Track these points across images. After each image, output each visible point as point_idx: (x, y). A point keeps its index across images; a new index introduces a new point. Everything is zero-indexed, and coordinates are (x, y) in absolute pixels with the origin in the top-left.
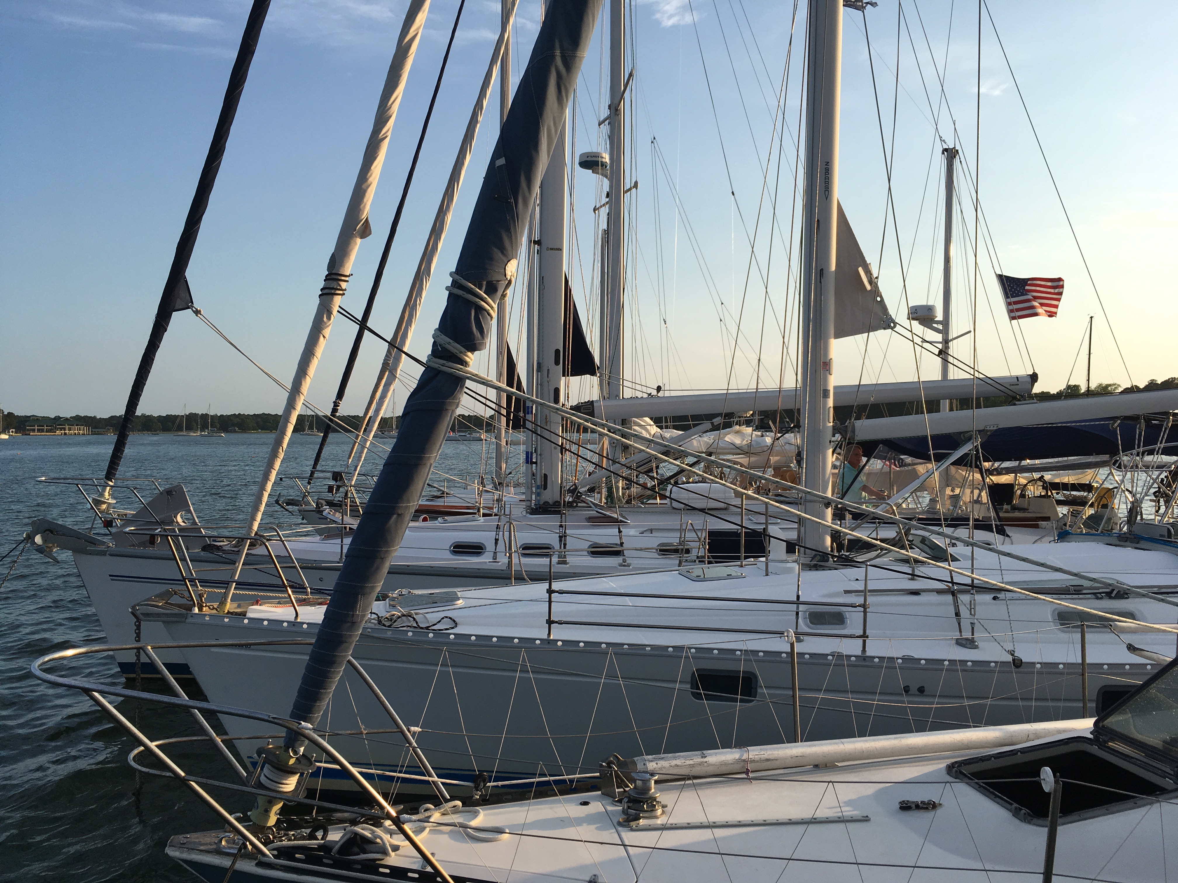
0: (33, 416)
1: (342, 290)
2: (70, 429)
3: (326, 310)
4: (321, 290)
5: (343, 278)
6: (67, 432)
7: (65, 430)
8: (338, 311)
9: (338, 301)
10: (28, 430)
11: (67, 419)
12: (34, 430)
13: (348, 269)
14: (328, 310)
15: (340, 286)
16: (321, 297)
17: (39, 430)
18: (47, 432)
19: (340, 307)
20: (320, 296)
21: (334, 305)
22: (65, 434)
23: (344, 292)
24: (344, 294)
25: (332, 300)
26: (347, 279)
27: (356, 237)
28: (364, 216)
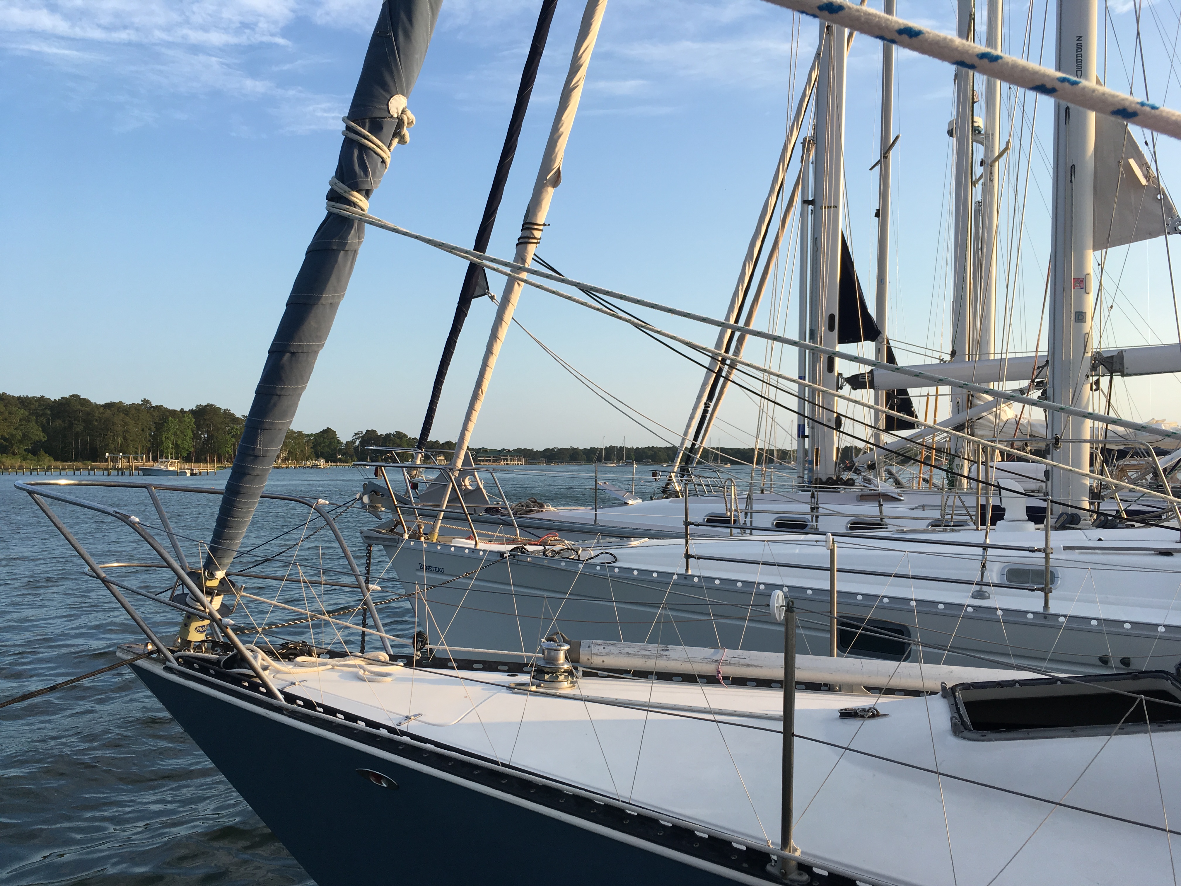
0: (483, 448)
1: (535, 238)
2: (511, 460)
3: (520, 259)
4: (519, 239)
5: (536, 227)
6: (509, 462)
7: (507, 461)
8: (533, 259)
9: (532, 249)
10: (480, 461)
11: (509, 451)
12: (483, 461)
13: (542, 218)
14: (522, 259)
15: (533, 235)
16: (519, 246)
17: (487, 461)
18: (493, 462)
19: (534, 254)
20: (517, 245)
21: (528, 254)
22: (507, 464)
23: (538, 241)
24: (539, 243)
25: (526, 249)
26: (541, 228)
27: (548, 186)
28: (556, 166)
